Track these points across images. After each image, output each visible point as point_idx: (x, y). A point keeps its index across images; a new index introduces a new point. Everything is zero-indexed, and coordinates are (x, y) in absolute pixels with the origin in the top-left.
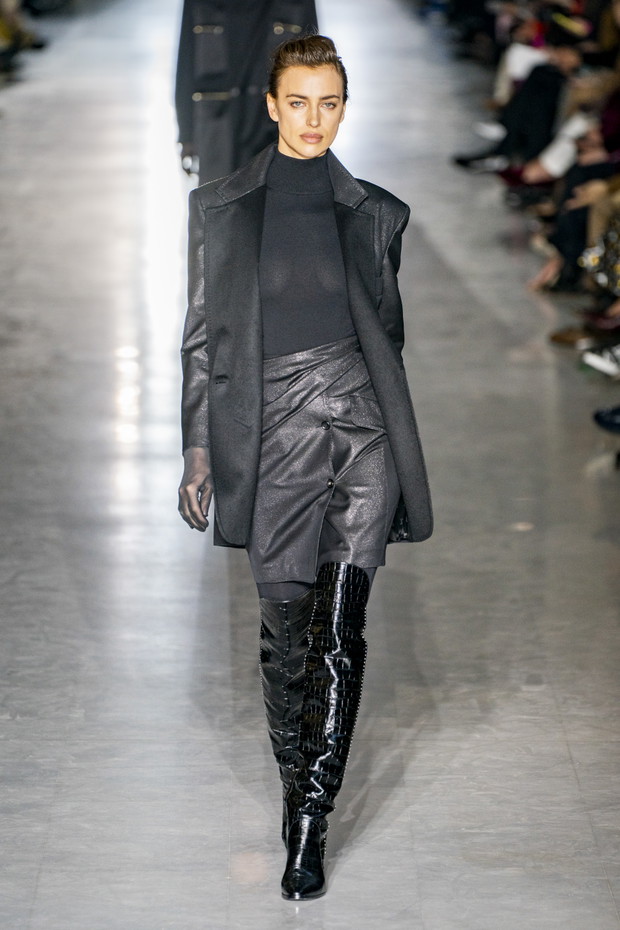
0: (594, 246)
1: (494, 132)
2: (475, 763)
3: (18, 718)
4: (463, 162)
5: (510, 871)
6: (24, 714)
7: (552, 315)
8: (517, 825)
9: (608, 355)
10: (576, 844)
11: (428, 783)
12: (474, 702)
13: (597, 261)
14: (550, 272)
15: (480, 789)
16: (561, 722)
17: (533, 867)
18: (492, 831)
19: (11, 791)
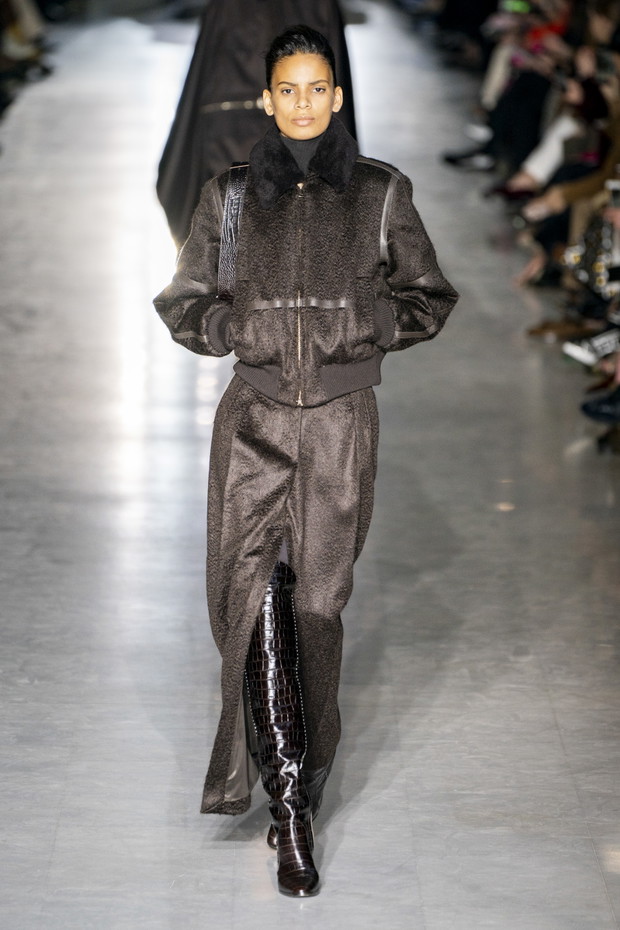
0: (576, 245)
1: (481, 133)
2: (467, 729)
3: (36, 682)
4: (452, 160)
5: (498, 830)
6: (41, 678)
7: (535, 308)
8: (506, 787)
9: (587, 345)
10: (562, 806)
11: (420, 746)
12: (465, 671)
13: (578, 259)
14: (535, 267)
15: (470, 753)
16: (547, 691)
17: (522, 827)
18: (482, 792)
19: (31, 750)
